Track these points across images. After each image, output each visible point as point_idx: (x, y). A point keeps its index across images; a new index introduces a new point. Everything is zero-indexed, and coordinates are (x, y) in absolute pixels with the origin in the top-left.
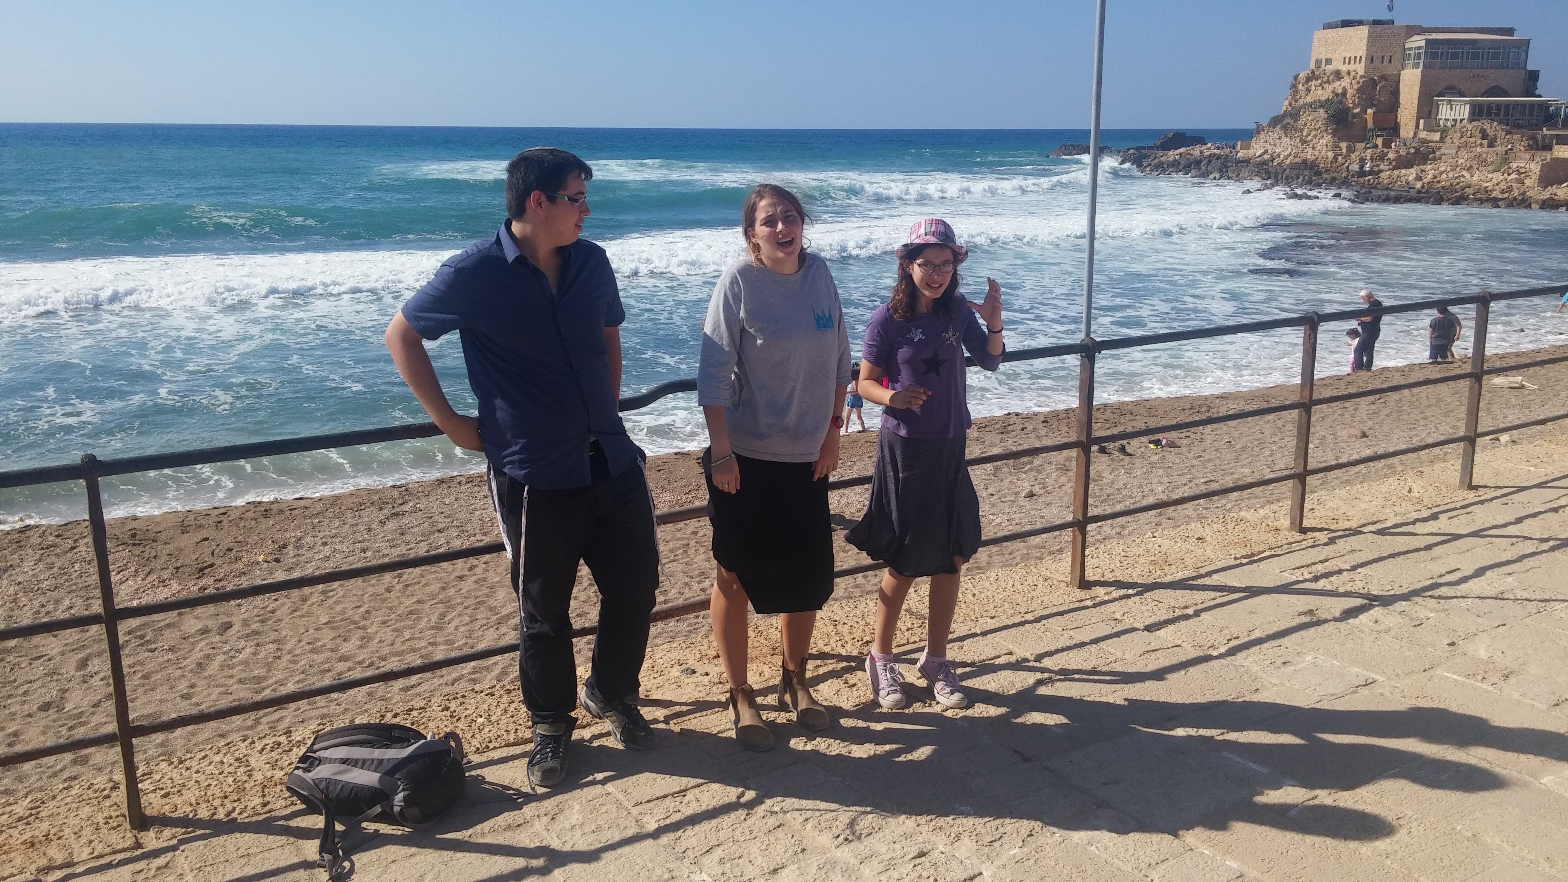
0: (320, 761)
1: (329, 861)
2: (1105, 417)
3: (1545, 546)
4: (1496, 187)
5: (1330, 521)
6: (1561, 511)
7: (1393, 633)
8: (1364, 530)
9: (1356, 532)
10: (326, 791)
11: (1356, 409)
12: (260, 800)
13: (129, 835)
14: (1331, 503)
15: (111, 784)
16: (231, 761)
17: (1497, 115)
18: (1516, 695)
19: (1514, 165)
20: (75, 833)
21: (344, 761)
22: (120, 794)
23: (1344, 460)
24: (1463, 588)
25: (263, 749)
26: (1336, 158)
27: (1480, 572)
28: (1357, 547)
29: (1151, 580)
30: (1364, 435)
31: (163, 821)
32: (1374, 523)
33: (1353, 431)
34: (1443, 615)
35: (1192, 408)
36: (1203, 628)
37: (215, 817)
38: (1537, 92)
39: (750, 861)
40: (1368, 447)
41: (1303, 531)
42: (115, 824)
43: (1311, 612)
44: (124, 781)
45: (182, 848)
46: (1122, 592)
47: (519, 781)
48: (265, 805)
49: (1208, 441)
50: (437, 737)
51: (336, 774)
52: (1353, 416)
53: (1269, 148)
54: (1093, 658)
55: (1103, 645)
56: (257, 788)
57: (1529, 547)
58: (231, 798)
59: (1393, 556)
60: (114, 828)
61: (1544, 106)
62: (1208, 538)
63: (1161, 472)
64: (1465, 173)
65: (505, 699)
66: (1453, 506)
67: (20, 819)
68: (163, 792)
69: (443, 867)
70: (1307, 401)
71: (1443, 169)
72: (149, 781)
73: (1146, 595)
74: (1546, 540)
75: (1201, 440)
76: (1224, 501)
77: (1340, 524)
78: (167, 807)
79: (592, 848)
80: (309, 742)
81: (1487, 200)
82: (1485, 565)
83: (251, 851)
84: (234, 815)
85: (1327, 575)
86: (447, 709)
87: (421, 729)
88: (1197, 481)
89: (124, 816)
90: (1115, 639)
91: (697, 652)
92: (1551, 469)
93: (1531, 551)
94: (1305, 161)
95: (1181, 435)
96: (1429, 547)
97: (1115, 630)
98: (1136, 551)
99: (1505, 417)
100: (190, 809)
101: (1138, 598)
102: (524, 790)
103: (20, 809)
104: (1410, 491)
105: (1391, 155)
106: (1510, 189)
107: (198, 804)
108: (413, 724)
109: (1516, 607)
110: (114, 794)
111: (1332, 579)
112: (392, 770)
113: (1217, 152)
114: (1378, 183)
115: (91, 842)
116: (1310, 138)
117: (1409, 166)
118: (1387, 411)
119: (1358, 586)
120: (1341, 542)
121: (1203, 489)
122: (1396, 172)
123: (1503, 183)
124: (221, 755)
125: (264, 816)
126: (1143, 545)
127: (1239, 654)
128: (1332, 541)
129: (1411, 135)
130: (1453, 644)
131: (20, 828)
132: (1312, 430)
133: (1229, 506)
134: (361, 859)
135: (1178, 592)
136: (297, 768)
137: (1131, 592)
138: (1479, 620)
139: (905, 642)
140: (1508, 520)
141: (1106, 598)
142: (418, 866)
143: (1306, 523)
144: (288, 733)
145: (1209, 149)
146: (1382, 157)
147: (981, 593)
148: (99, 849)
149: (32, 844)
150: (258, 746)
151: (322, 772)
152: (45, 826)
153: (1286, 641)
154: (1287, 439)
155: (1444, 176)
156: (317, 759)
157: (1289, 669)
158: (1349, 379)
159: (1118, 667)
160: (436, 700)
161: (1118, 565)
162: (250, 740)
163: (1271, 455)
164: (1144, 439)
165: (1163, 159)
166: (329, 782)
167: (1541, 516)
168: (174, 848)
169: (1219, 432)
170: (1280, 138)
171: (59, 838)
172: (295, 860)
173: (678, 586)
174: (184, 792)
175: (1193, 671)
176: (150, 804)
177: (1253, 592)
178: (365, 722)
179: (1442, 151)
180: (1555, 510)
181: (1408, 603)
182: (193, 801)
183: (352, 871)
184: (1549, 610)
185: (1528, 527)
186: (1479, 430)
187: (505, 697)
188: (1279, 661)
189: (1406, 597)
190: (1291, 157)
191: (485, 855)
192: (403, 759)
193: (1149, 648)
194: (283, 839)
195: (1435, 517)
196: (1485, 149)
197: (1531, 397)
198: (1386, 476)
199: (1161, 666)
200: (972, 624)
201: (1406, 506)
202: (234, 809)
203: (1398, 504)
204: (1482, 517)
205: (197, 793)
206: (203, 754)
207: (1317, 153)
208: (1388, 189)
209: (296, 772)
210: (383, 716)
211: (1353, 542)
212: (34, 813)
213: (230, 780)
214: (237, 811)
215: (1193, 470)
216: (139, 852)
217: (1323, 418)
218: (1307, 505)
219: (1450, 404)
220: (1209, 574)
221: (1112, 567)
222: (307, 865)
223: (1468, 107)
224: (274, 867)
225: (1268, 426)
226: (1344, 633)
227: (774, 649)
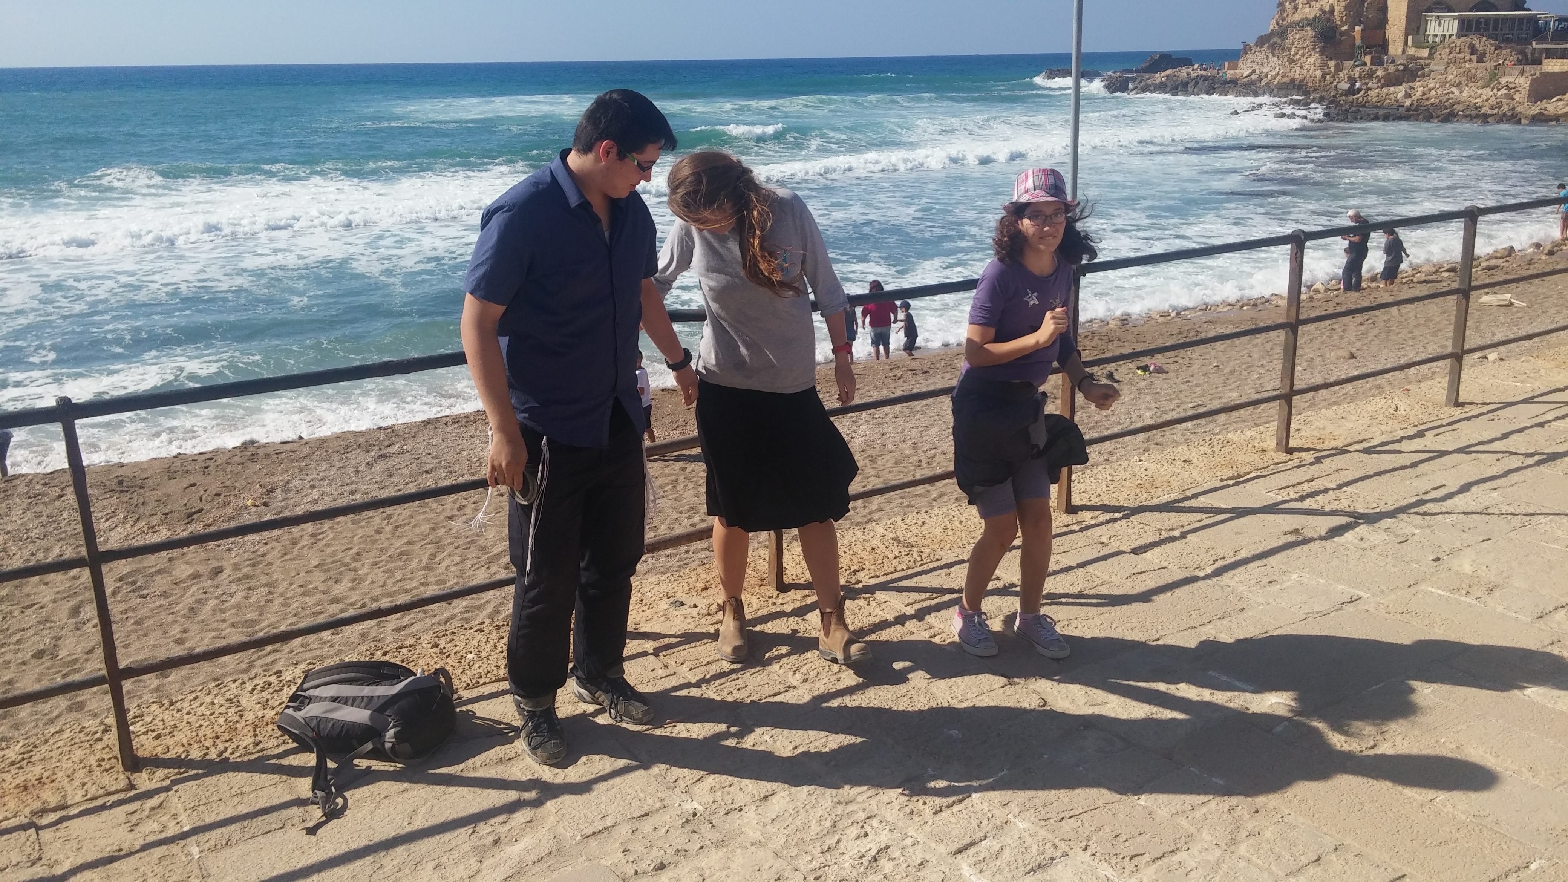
0: (310, 700)
1: (322, 797)
2: (1093, 344)
3: (1531, 461)
4: (1486, 103)
5: (1316, 441)
6: (1546, 426)
7: (1378, 550)
8: (1350, 449)
9: (1342, 451)
10: (317, 730)
11: (1344, 331)
12: (252, 740)
13: (122, 776)
14: (1318, 424)
15: (103, 727)
16: (222, 702)
17: (1486, 30)
18: (1500, 609)
19: (1503, 81)
20: (68, 776)
21: (334, 699)
22: (112, 738)
23: (1332, 380)
24: (1449, 504)
25: (253, 690)
26: (1324, 77)
27: (1465, 488)
28: (1344, 466)
29: (1137, 504)
30: (1353, 356)
31: (156, 762)
32: (1361, 442)
33: (1341, 353)
34: (1428, 531)
35: (1180, 333)
36: (1189, 550)
37: (207, 757)
38: (1526, 6)
39: (741, 789)
40: (1356, 368)
41: (1290, 451)
42: (108, 767)
43: (1296, 531)
44: (115, 724)
45: (175, 788)
46: (1108, 516)
47: (510, 714)
48: (256, 744)
49: (1196, 366)
50: (426, 674)
51: (326, 712)
52: (1341, 337)
53: (1257, 67)
54: (1080, 581)
55: (1090, 568)
56: (249, 728)
57: (1515, 462)
58: (223, 738)
59: (1379, 474)
60: (107, 770)
61: (1534, 19)
62: (1195, 461)
63: (1148, 398)
64: (1454, 89)
65: (495, 635)
66: (1439, 423)
67: (13, 764)
68: (155, 734)
69: (436, 801)
70: (1293, 321)
71: (1432, 85)
72: (141, 723)
73: (1133, 518)
74: (1532, 455)
75: (1189, 365)
76: (1212, 426)
77: (1326, 443)
78: (159, 749)
79: (584, 779)
80: (299, 681)
81: (1477, 116)
82: (1470, 480)
83: (244, 789)
84: (226, 755)
85: (1313, 495)
86: (437, 645)
87: (410, 666)
88: (1185, 406)
89: (116, 758)
90: (1101, 563)
91: (686, 585)
92: (1537, 384)
93: (1515, 466)
94: (1293, 81)
95: (1169, 361)
96: (1414, 465)
97: (1102, 553)
98: (1122, 474)
99: (1494, 335)
100: (182, 749)
101: (1124, 521)
102: (515, 724)
103: (12, 753)
104: (1396, 409)
105: (1380, 73)
106: (1499, 105)
107: (190, 745)
108: (403, 661)
109: (1501, 522)
110: (106, 737)
111: (1318, 498)
112: (382, 707)
113: (1204, 73)
114: (1368, 102)
115: (84, 785)
116: (1298, 57)
117: (1398, 83)
118: (1375, 332)
119: (1344, 505)
120: (1327, 461)
121: (1190, 413)
122: (1385, 90)
123: (1493, 98)
124: (211, 696)
125: (256, 756)
126: (1130, 469)
127: (1225, 574)
128: (1318, 460)
129: (1400, 50)
130: (1438, 559)
131: (13, 772)
132: (1298, 353)
133: (1217, 430)
134: (354, 795)
135: (1164, 514)
136: (288, 707)
137: (1117, 515)
138: (1464, 535)
139: (892, 569)
140: (1494, 436)
141: (1093, 522)
142: (411, 801)
143: (1293, 444)
144: (279, 673)
145: (1195, 71)
146: (1371, 75)
147: (967, 520)
148: (93, 791)
149: (26, 788)
150: (249, 686)
151: (312, 710)
152: (37, 770)
153: (1272, 560)
154: (1276, 362)
155: (1433, 93)
156: (306, 697)
157: (1275, 588)
158: (1337, 300)
159: (1104, 590)
160: (425, 638)
161: (1105, 489)
162: (240, 681)
163: (1259, 379)
164: (1133, 366)
165: (1149, 82)
166: (319, 720)
167: (1526, 432)
168: (167, 789)
169: (1207, 356)
170: (1267, 58)
171: (52, 782)
172: (288, 798)
173: (667, 522)
174: (175, 733)
175: (1179, 592)
176: (142, 745)
177: (1240, 513)
178: (355, 660)
179: (1431, 67)
180: (1541, 425)
181: (1393, 520)
182: (185, 741)
183: (345, 807)
184: (1533, 523)
185: (1516, 443)
186: (1467, 346)
187: (495, 633)
188: (1265, 581)
189: (1392, 514)
190: (1279, 77)
191: (477, 789)
192: (394, 696)
193: (1135, 571)
194: (276, 777)
195: (1421, 434)
196: (1474, 64)
197: (1520, 315)
198: (1373, 396)
199: (1148, 588)
200: (959, 551)
201: (1392, 425)
202: (226, 749)
203: (1384, 422)
204: (1468, 433)
205: (188, 733)
206: (194, 695)
207: (1305, 72)
208: (1377, 107)
209: (287, 711)
210: (373, 654)
211: (1340, 461)
212: (27, 757)
213: (221, 720)
214: (229, 751)
215: (1181, 396)
216: (132, 793)
217: (1311, 341)
218: (1294, 426)
219: (1439, 322)
220: (1196, 496)
221: (1099, 491)
222: (301, 802)
223: (1456, 22)
224: (268, 805)
225: (1256, 349)
226: (1329, 551)
227: (762, 580)
